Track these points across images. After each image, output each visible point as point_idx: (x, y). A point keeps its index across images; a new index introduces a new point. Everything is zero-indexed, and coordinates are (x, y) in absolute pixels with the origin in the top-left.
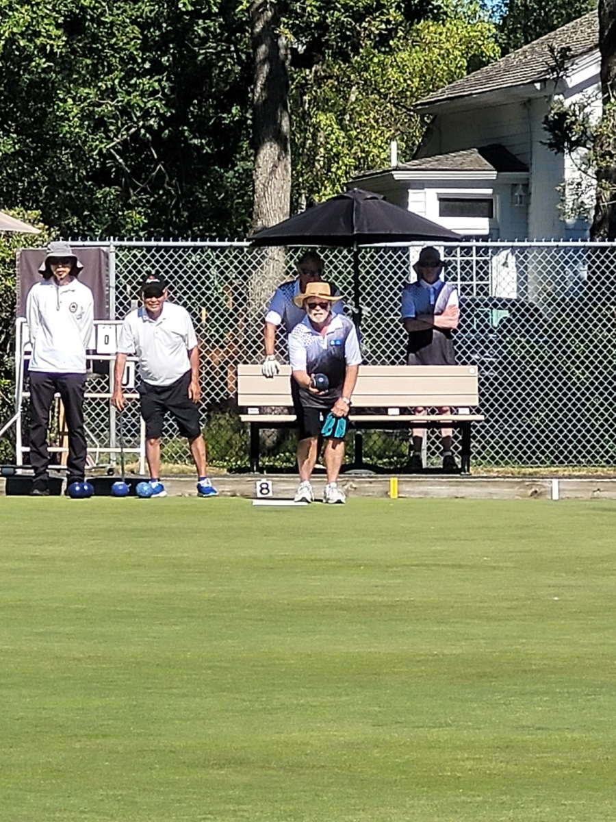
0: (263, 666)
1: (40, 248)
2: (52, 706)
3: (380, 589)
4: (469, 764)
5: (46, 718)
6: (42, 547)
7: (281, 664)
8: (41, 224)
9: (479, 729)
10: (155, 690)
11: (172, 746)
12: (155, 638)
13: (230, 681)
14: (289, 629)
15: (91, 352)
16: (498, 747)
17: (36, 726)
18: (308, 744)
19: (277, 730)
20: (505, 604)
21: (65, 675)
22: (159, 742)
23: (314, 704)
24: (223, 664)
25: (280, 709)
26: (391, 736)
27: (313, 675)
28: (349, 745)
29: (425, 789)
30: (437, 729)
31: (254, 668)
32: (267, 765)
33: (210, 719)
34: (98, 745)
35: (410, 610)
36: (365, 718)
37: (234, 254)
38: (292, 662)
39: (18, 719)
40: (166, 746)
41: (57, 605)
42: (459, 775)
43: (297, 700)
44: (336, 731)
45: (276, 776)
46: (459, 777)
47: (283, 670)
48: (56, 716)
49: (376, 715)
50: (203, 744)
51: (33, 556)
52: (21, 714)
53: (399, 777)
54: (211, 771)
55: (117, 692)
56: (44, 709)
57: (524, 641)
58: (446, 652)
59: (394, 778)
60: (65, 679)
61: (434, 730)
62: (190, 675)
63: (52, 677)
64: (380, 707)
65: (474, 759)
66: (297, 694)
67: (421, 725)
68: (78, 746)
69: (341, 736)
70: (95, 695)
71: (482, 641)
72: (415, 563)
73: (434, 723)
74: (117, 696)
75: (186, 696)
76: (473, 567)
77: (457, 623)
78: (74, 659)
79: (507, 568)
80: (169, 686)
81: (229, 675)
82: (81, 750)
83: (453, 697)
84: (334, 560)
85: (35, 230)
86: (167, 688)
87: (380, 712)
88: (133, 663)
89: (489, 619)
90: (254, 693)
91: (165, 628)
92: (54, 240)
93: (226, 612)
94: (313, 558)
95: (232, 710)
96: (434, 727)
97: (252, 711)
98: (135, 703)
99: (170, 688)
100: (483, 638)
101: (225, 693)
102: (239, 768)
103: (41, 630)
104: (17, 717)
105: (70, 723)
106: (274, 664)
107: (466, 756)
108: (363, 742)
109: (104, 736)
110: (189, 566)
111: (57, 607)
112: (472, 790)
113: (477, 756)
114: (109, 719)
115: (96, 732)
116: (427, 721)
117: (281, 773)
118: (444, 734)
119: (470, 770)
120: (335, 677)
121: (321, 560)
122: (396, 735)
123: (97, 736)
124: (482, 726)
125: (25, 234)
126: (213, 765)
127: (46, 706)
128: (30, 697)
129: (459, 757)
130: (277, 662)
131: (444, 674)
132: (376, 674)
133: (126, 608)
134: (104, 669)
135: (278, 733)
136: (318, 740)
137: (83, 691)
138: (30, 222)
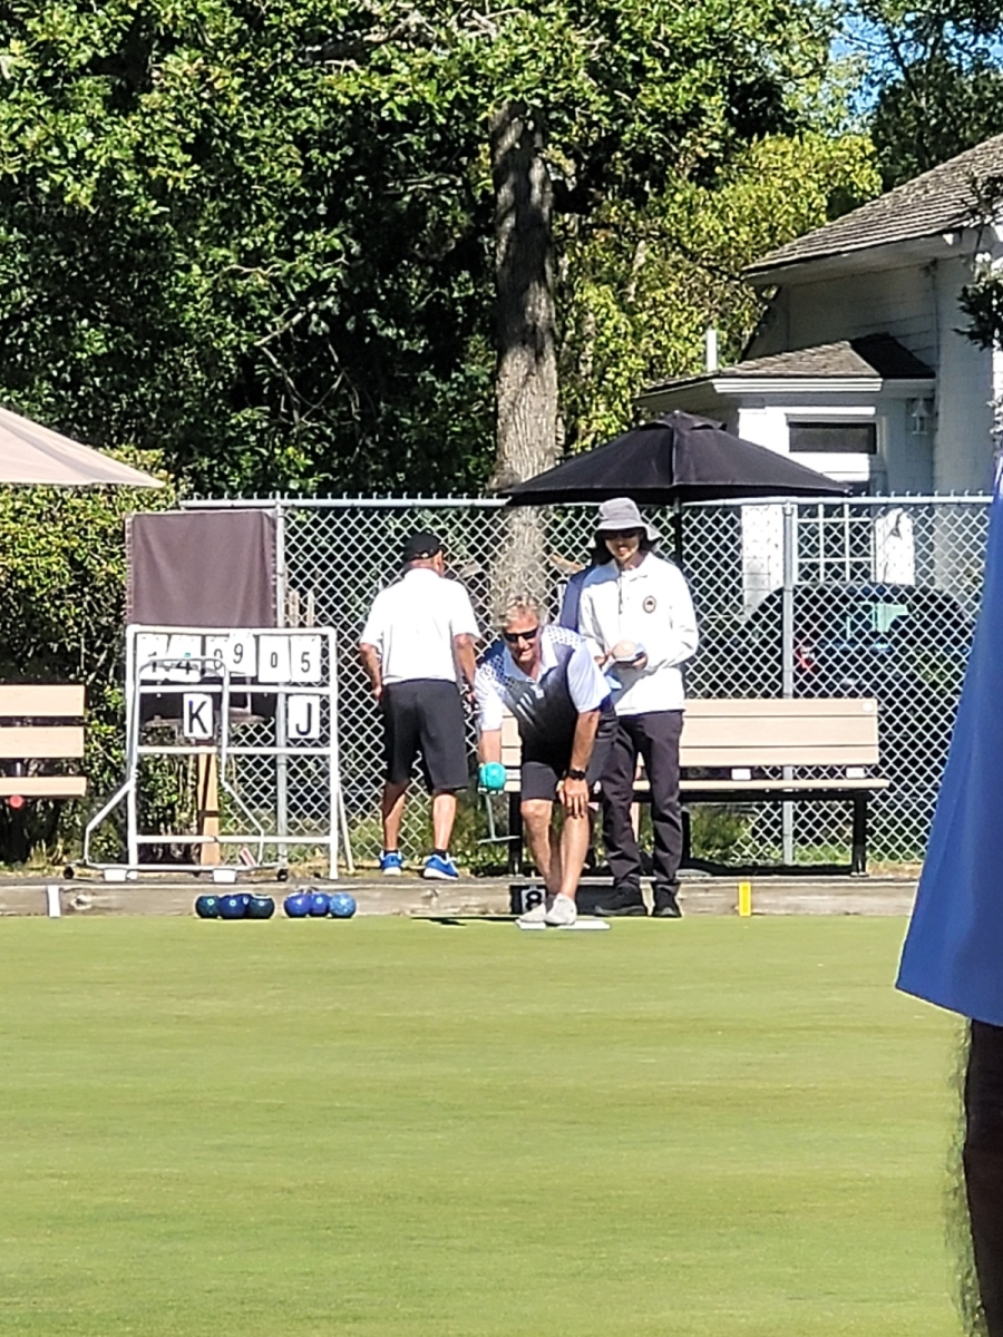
0: (591, 1199)
1: (162, 511)
2: (261, 1269)
3: (755, 1069)
5: (254, 1290)
6: (192, 1002)
7: (619, 1196)
8: (163, 472)
10: (423, 1242)
12: (405, 1153)
13: (543, 1225)
14: (621, 1137)
15: (248, 681)
17: (242, 1303)
18: (688, 1330)
19: (635, 1307)
21: (273, 1217)
22: (447, 1329)
23: (685, 1263)
24: (526, 1196)
25: (632, 1271)
26: (822, 1316)
27: (676, 1215)
28: (757, 1332)
30: (895, 1304)
31: (578, 1204)
33: (524, 1290)
35: (812, 1104)
36: (775, 1286)
37: (477, 518)
38: (636, 1192)
39: (210, 1292)
41: (234, 1098)
43: (657, 1256)
44: (730, 1308)
47: (626, 1206)
48: (271, 1285)
49: (792, 1281)
50: (519, 1331)
51: (178, 1017)
52: (213, 1282)
55: (363, 1244)
56: (250, 1274)
58: (884, 1174)
60: (273, 1223)
61: (891, 1305)
62: (476, 1215)
63: (252, 1219)
64: (795, 1267)
66: (656, 1247)
67: (868, 1296)
69: (741, 1317)
70: (327, 1251)
72: (803, 1024)
73: (888, 1294)
74: (363, 1251)
75: (476, 1250)
76: (898, 1030)
77: (893, 1125)
78: (283, 1190)
80: (445, 1234)
81: (540, 1216)
83: (911, 1250)
84: (671, 1021)
85: (154, 482)
86: (441, 1238)
87: (797, 1275)
88: (379, 1195)
90: (585, 1245)
91: (419, 1137)
92: (186, 497)
93: (513, 1109)
94: (637, 1017)
95: (555, 1275)
96: (890, 1301)
97: (588, 1275)
98: (395, 1263)
99: (448, 1237)
101: (539, 1246)
103: (219, 1141)
104: (207, 1288)
105: (295, 1297)
106: (608, 1196)
108: (779, 1327)
109: (356, 1319)
110: (436, 1032)
111: (236, 1103)
114: (358, 1290)
115: (341, 1312)
116: (876, 1290)
118: (908, 1312)
120: (712, 1218)
121: (650, 1021)
122: (831, 1314)
123: (344, 1319)
125: (138, 488)
127: (250, 1270)
128: (224, 1254)
130: (613, 1193)
131: (889, 1210)
132: (778, 1212)
133: (349, 1104)
134: (334, 1206)
135: (637, 1312)
136: (705, 1323)
137: (307, 1243)
138: (145, 468)
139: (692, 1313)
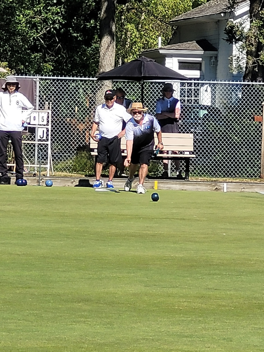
0: (98, 260)
2: (7, 274)
3: (149, 228)
4: (185, 304)
5: (4, 280)
6: (4, 206)
7: (106, 259)
8: (8, 68)
9: (190, 289)
10: (51, 269)
11: (58, 293)
12: (52, 246)
13: (84, 265)
14: (110, 244)
15: (28, 123)
16: (198, 297)
18: (116, 293)
19: (103, 287)
20: (202, 236)
21: (13, 261)
22: (53, 291)
23: (119, 276)
24: (81, 258)
25: (105, 278)
26: (152, 291)
27: (119, 264)
28: (134, 294)
29: (166, 314)
30: (172, 288)
31: (95, 261)
32: (99, 302)
33: (75, 282)
34: (26, 291)
35: (162, 237)
36: (141, 283)
37: (90, 83)
38: (110, 258)
40: (56, 293)
42: (181, 308)
43: (112, 274)
44: (129, 288)
45: (103, 307)
46: (181, 309)
47: (107, 262)
48: (9, 278)
49: (146, 282)
50: (72, 292)
53: (155, 309)
54: (75, 304)
55: (35, 269)
56: (4, 275)
57: (210, 252)
58: (177, 255)
59: (153, 309)
60: (13, 263)
62: (67, 263)
63: (8, 262)
64: (148, 278)
65: (188, 302)
66: (112, 272)
67: (165, 286)
68: (18, 292)
69: (131, 290)
70: (26, 270)
71: (192, 251)
72: (164, 217)
73: (171, 286)
74: (35, 271)
75: (65, 271)
76: (189, 220)
77: (181, 243)
78: (17, 255)
79: (204, 220)
81: (84, 263)
82: (19, 294)
83: (179, 275)
84: (129, 215)
85: (5, 71)
86: (56, 268)
87: (148, 280)
88: (42, 257)
89: (196, 242)
90: (94, 271)
91: (56, 242)
93: (83, 236)
94: (121, 214)
95: (84, 278)
96: (171, 288)
97: (93, 279)
98: (43, 274)
99: (58, 268)
100: (193, 250)
101: (82, 271)
102: (87, 303)
103: (3, 242)
105: (15, 282)
107: (184, 300)
108: (140, 293)
109: (29, 288)
110: (67, 216)
111: (10, 232)
112: (186, 315)
113: (189, 300)
114: (32, 281)
115: (26, 286)
116: (168, 285)
117: (105, 305)
118: (175, 291)
119: (186, 306)
120: (129, 265)
121: (124, 215)
122: (155, 291)
123: (26, 288)
124: (191, 288)
126: (76, 301)
127: (5, 275)
129: (181, 301)
130: (104, 258)
131: (176, 265)
132: (146, 264)
133: (40, 234)
134: (30, 259)
135: (104, 288)
136: (121, 292)
137: (21, 268)
138: (3, 67)
139: (118, 289)
